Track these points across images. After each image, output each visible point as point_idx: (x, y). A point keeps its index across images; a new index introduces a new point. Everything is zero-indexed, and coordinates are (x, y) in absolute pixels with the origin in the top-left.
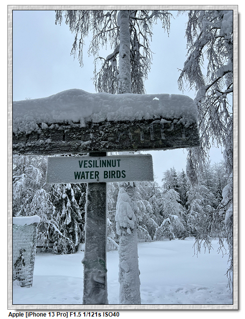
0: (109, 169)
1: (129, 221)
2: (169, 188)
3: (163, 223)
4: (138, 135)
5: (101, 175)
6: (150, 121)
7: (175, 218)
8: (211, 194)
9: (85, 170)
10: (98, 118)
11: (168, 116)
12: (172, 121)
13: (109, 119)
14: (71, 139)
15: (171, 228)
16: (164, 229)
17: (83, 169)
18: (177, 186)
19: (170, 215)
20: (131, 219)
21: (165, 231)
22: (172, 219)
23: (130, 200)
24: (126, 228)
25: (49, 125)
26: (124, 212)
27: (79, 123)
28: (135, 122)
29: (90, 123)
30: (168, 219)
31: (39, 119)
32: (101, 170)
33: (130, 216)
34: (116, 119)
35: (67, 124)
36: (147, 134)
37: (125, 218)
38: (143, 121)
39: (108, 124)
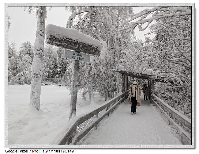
0: (81, 57)
1: (40, 71)
2: (25, 54)
3: (18, 75)
4: (88, 49)
5: (79, 58)
6: (92, 46)
7: (27, 73)
8: (51, 62)
9: (75, 56)
10: (80, 41)
11: (96, 46)
12: (96, 47)
13: (82, 42)
14: (72, 45)
15: (23, 78)
16: (18, 78)
17: (74, 56)
18: (30, 54)
19: (24, 70)
20: (41, 71)
21: (18, 79)
22: (25, 73)
23: (41, 62)
24: (38, 74)
25: (66, 39)
26: (38, 67)
27: (75, 40)
28: (88, 45)
29: (77, 42)
30: (22, 73)
31: (64, 35)
32: (79, 57)
33: (41, 69)
34: (84, 43)
35: (71, 40)
36: (90, 49)
37: (38, 70)
38: (90, 45)
39: (82, 43)
